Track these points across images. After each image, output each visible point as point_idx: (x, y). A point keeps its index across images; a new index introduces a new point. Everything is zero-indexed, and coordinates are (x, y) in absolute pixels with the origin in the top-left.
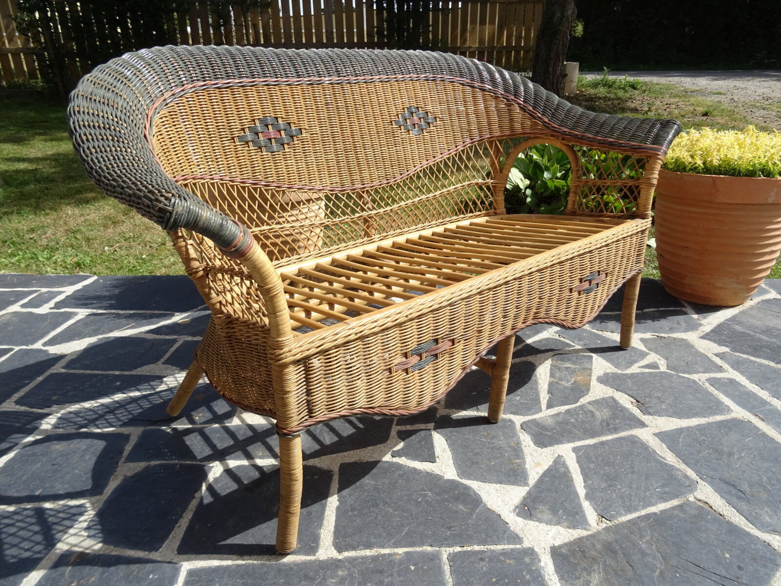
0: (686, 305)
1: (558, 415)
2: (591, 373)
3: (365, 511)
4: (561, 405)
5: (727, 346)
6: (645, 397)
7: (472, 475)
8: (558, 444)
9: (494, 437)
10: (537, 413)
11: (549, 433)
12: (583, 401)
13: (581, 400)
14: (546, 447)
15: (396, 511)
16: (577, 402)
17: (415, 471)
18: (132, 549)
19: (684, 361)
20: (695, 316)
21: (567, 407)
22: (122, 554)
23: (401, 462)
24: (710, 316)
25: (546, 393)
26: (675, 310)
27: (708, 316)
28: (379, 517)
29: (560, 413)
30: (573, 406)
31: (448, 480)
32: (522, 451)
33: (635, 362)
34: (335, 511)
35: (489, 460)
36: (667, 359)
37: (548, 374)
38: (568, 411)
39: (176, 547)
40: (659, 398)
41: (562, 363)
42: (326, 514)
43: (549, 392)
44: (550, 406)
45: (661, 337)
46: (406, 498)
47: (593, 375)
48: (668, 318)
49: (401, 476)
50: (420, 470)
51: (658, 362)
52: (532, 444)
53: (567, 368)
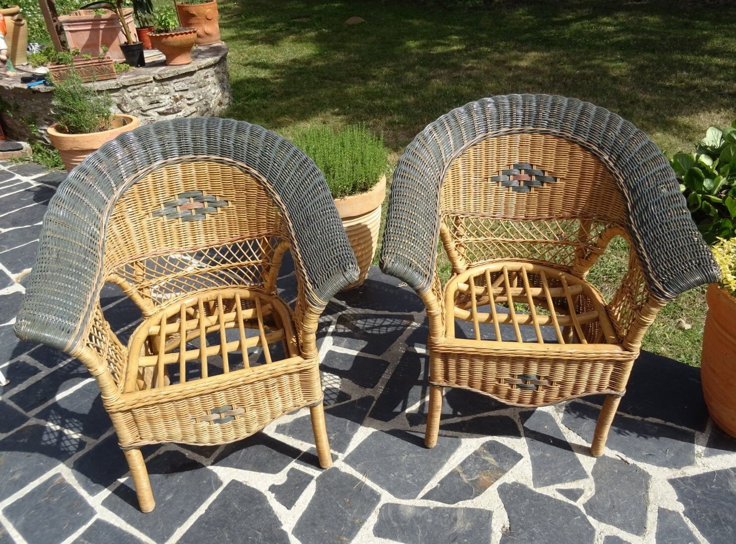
0: (708, 429)
1: (423, 508)
2: (500, 477)
3: (213, 528)
4: (437, 500)
5: (686, 504)
6: (522, 527)
7: (302, 534)
8: (391, 538)
9: (351, 507)
10: (409, 498)
11: (395, 524)
12: (461, 504)
13: (460, 503)
14: (379, 537)
15: (229, 538)
16: (454, 503)
17: (269, 510)
18: (84, 488)
19: (613, 502)
20: (699, 449)
21: (440, 504)
22: (77, 489)
23: (268, 498)
24: (719, 456)
25: (439, 481)
26: (684, 432)
27: (715, 454)
28: (216, 538)
29: (428, 508)
30: (447, 505)
31: (282, 531)
32: (359, 530)
33: (560, 481)
34: (197, 518)
35: (326, 528)
36: (597, 492)
37: (460, 462)
38: (437, 509)
39: (103, 499)
40: (533, 534)
41: (488, 452)
42: (190, 518)
43: (441, 482)
44: (427, 497)
45: (626, 462)
46: (243, 530)
47: (502, 479)
48: (662, 439)
49: (257, 510)
50: (273, 511)
51: (586, 492)
52: (372, 528)
53: (485, 461)
